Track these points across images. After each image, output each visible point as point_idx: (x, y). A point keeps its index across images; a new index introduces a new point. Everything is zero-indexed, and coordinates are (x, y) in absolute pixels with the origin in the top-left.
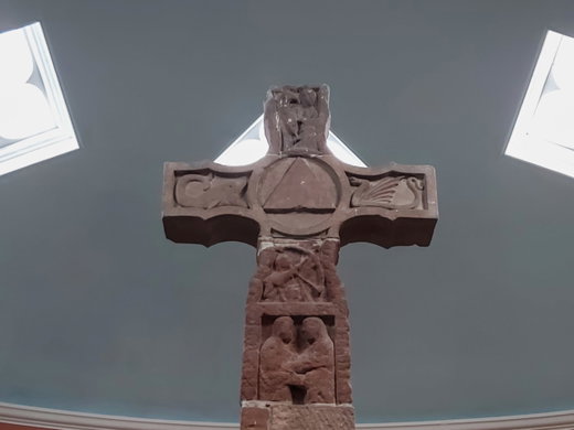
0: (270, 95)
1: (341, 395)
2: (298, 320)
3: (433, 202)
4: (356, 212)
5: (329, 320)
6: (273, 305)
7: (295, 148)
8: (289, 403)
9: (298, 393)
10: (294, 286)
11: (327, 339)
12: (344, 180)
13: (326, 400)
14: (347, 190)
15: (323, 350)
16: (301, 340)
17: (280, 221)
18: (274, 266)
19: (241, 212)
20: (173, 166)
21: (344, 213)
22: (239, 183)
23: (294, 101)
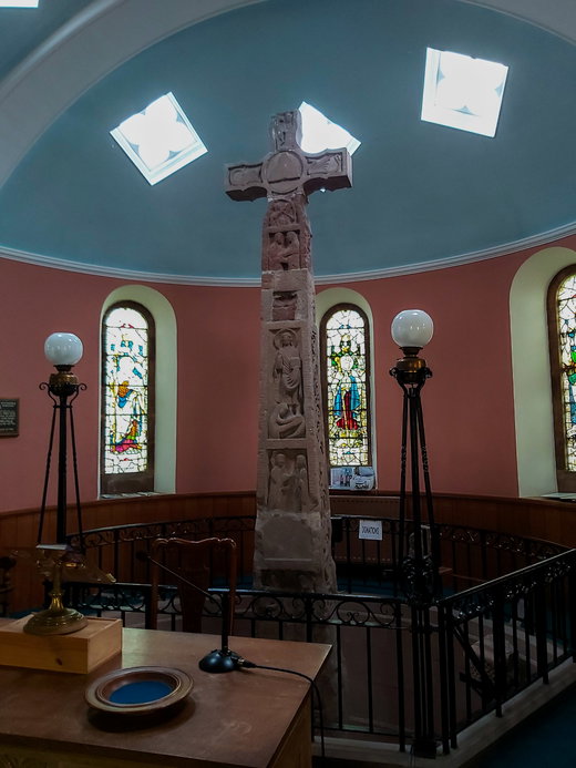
2: (285, 233)
4: (310, 177)
5: (298, 232)
6: (274, 228)
7: (283, 147)
8: (282, 270)
9: (285, 266)
10: (282, 218)
11: (296, 241)
12: (305, 161)
13: (295, 266)
14: (306, 167)
15: (295, 245)
16: (287, 243)
17: (276, 187)
18: (274, 209)
19: (258, 185)
20: (227, 166)
21: (305, 178)
22: (257, 169)
23: (281, 121)
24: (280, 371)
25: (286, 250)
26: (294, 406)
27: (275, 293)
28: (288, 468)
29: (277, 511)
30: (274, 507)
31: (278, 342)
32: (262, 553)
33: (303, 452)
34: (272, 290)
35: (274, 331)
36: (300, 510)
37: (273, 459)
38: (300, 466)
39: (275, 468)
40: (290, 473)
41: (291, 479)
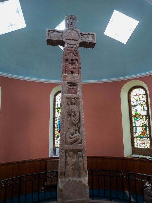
0: (66, 16)
1: (79, 73)
2: (72, 60)
3: (95, 40)
4: (82, 41)
5: (77, 60)
6: (68, 57)
7: (71, 27)
8: (70, 74)
9: (72, 73)
10: (71, 54)
11: (77, 64)
12: (80, 34)
13: (77, 74)
14: (81, 37)
15: (76, 65)
16: (73, 64)
17: (68, 41)
18: (68, 50)
19: (62, 39)
20: (48, 29)
21: (80, 41)
22: (61, 34)
23: (71, 18)
24: (70, 115)
25: (73, 67)
26: (76, 130)
27: (68, 83)
28: (73, 158)
29: (70, 178)
30: (69, 176)
31: (69, 103)
32: (63, 199)
33: (81, 150)
34: (67, 81)
35: (68, 98)
36: (79, 176)
37: (67, 154)
38: (79, 157)
39: (68, 158)
40: (74, 161)
41: (75, 163)
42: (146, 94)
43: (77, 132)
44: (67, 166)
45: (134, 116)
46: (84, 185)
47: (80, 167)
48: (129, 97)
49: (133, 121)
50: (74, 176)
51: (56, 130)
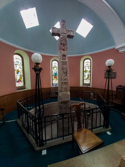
0: (61, 20)
1: (67, 51)
2: (64, 44)
3: (74, 34)
4: (68, 34)
5: (66, 44)
6: (62, 42)
7: (63, 27)
9: (64, 50)
10: (63, 41)
13: (66, 50)
14: (68, 32)
15: (66, 47)
16: (64, 46)
17: (62, 34)
18: (62, 39)
19: (59, 33)
21: (67, 34)
22: (58, 30)
23: (63, 21)
24: (63, 69)
25: (64, 47)
26: (65, 75)
27: (62, 55)
28: (64, 85)
29: (63, 93)
30: (63, 92)
31: (63, 64)
32: (61, 99)
33: (68, 83)
34: (62, 54)
35: (62, 62)
36: (67, 92)
37: (62, 84)
38: (67, 85)
39: (63, 86)
40: (65, 86)
41: (65, 87)
42: (91, 62)
43: (66, 76)
44: (62, 88)
45: (85, 71)
46: (69, 95)
47: (67, 89)
48: (83, 63)
49: (84, 73)
50: (65, 92)
51: (53, 77)
